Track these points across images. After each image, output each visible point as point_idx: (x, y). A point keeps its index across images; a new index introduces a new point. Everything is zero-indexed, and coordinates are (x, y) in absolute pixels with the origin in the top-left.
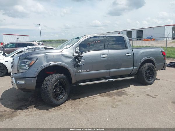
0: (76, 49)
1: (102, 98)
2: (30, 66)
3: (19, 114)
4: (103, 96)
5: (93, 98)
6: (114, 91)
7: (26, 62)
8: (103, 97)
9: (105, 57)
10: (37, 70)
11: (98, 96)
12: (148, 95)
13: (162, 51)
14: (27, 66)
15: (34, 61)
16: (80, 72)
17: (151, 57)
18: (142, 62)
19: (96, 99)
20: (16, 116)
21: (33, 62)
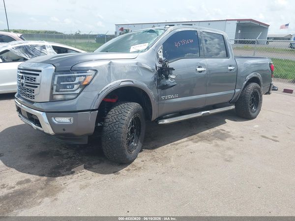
0: (159, 53)
1: (197, 144)
2: (84, 86)
3: (63, 185)
4: (195, 140)
5: (180, 145)
6: (207, 131)
7: (75, 77)
8: (196, 142)
9: (201, 72)
10: (99, 95)
11: (186, 141)
12: (263, 137)
13: (270, 64)
14: (76, 87)
15: (91, 77)
16: (165, 99)
17: (258, 74)
18: (247, 80)
19: (187, 147)
20: (59, 189)
21: (89, 79)
